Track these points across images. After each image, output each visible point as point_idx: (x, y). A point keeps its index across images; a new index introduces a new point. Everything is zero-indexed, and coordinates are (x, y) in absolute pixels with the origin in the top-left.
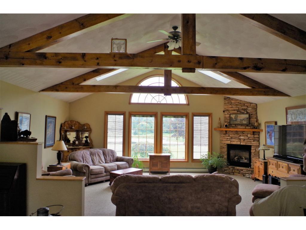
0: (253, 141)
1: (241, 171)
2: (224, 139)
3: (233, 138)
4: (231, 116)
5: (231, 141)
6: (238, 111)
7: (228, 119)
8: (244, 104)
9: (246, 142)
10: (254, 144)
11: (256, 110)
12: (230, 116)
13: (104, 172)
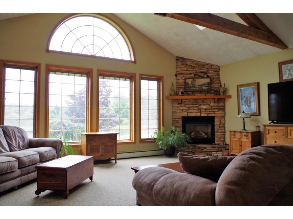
0: (217, 110)
1: (204, 149)
2: (178, 111)
3: (190, 108)
4: (187, 81)
5: (188, 113)
6: (195, 75)
7: (182, 85)
8: (204, 66)
9: (208, 113)
10: (218, 115)
11: (218, 74)
12: (185, 81)
13: (17, 169)
